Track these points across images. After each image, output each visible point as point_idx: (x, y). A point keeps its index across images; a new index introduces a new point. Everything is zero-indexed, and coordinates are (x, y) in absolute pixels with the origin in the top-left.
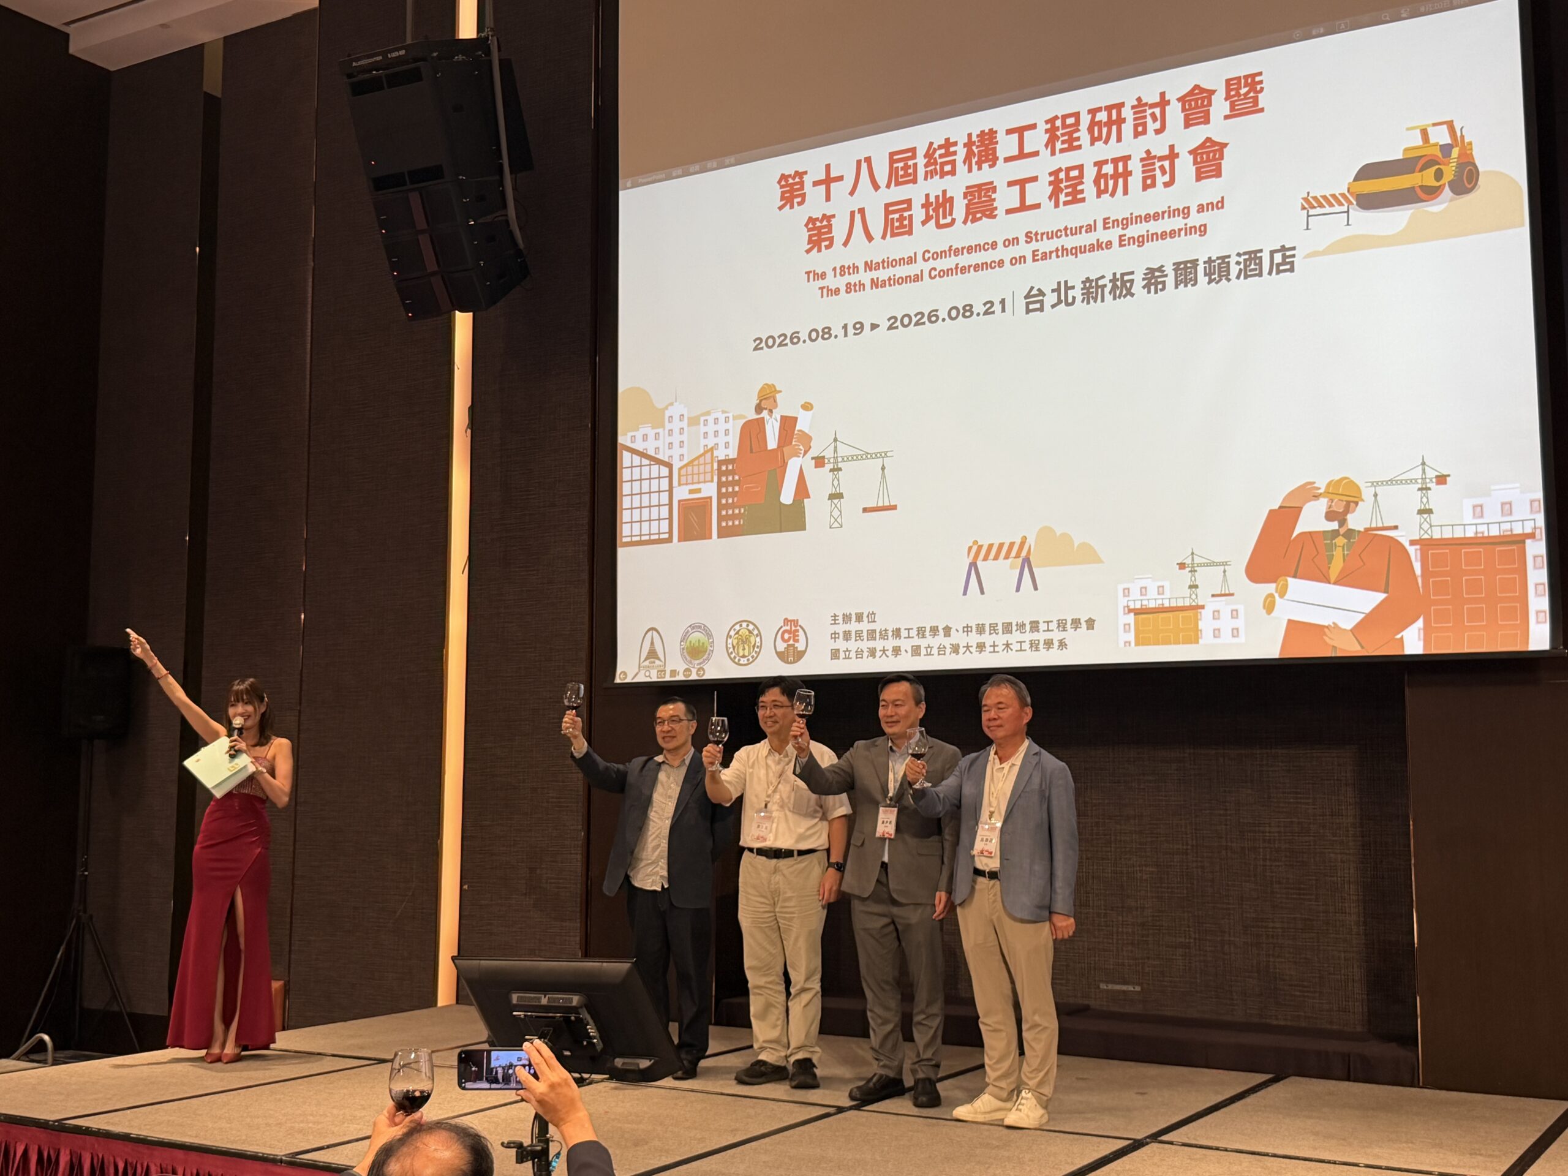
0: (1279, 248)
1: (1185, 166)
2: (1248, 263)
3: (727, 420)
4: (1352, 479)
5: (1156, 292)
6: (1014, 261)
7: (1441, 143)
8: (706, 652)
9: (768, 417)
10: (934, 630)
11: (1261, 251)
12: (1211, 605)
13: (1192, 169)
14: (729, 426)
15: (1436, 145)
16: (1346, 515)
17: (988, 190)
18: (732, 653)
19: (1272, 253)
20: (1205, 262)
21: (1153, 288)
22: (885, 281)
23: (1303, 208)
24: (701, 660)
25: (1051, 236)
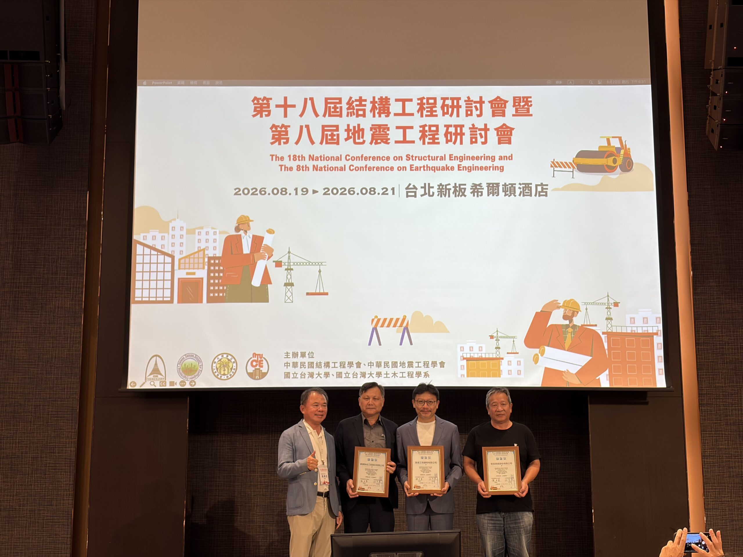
0: (540, 184)
1: (492, 136)
2: (525, 189)
3: (215, 233)
4: (575, 300)
5: (478, 196)
6: (399, 169)
7: (616, 146)
8: (196, 371)
9: (244, 235)
10: (351, 364)
11: (531, 184)
12: (507, 358)
13: (496, 138)
14: (217, 237)
15: (614, 147)
16: (573, 317)
17: (384, 129)
18: (216, 372)
19: (537, 186)
20: (503, 185)
21: (476, 194)
22: (322, 167)
23: (552, 166)
24: (193, 376)
25: (420, 159)
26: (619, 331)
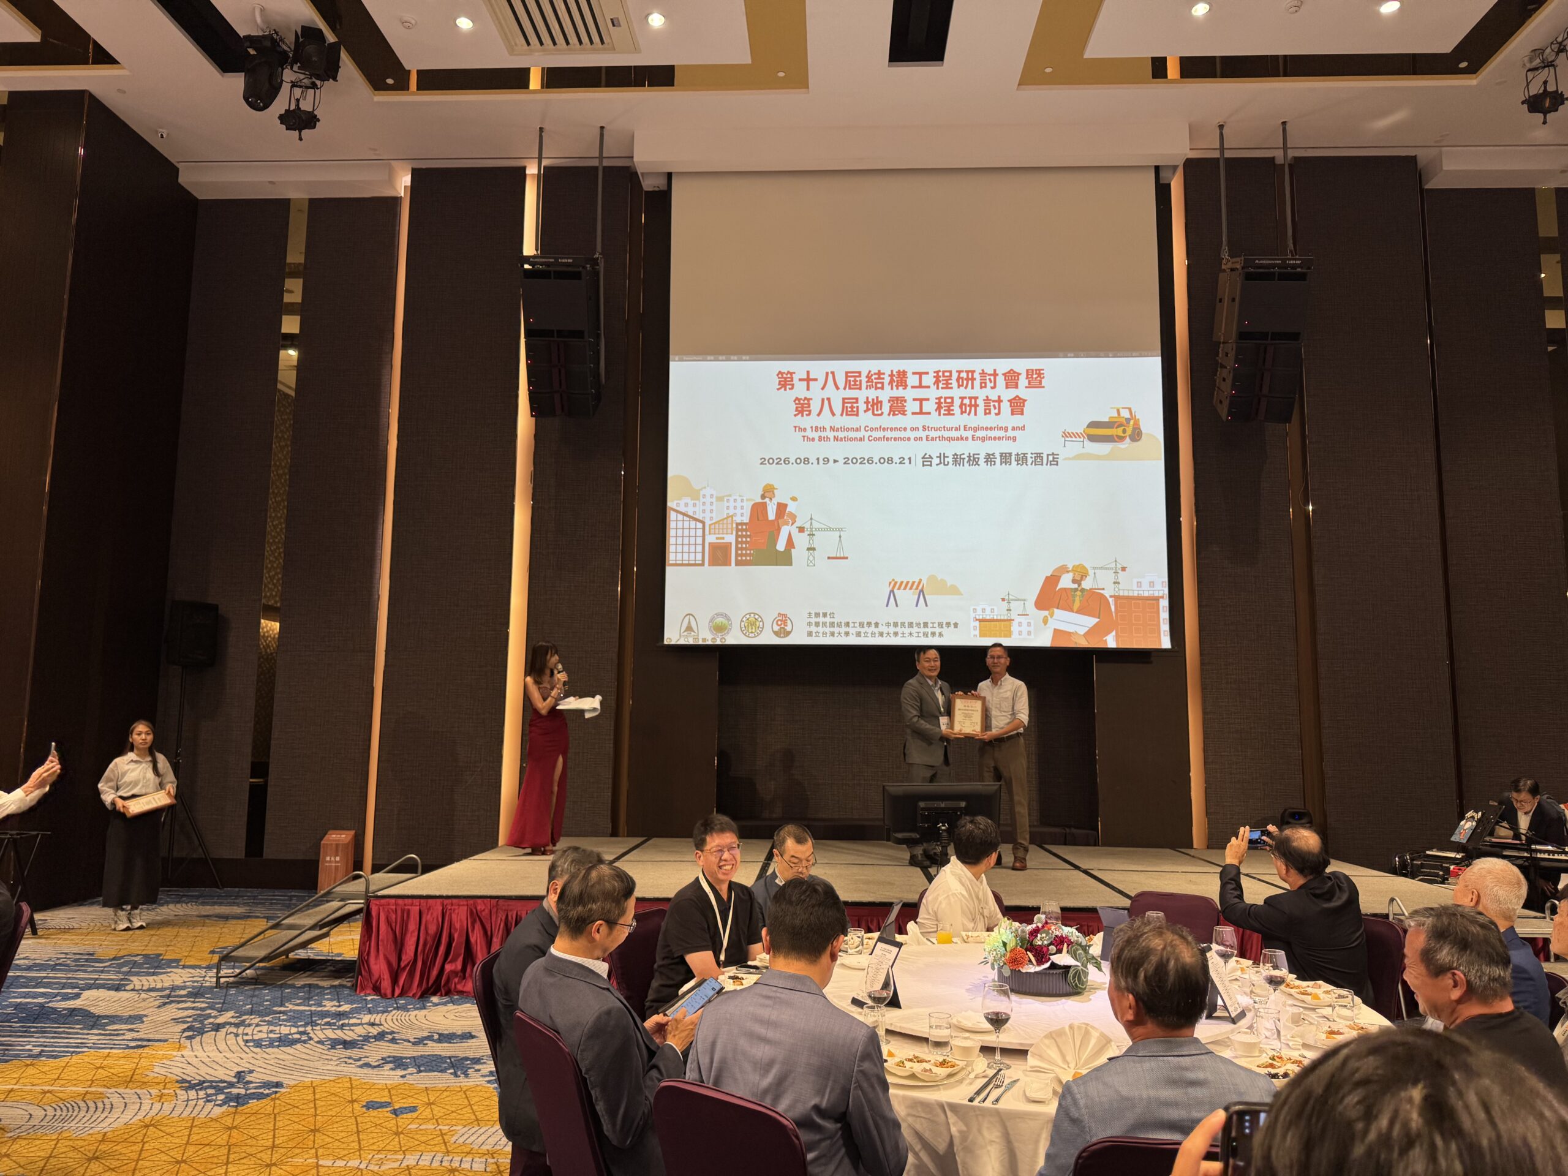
0: (1051, 453)
1: (1006, 407)
2: (1036, 458)
3: (742, 501)
4: (1084, 564)
5: (991, 465)
6: (916, 439)
7: (1126, 417)
8: (726, 629)
9: (769, 502)
10: (869, 624)
11: (1043, 453)
12: (1018, 619)
13: (1010, 409)
14: (744, 504)
15: (1124, 417)
16: (1081, 581)
17: (902, 401)
18: (744, 630)
19: (1048, 455)
20: (1015, 455)
21: (989, 463)
22: (842, 438)
23: (1063, 436)
24: (723, 633)
25: (936, 430)
26: (1126, 594)
